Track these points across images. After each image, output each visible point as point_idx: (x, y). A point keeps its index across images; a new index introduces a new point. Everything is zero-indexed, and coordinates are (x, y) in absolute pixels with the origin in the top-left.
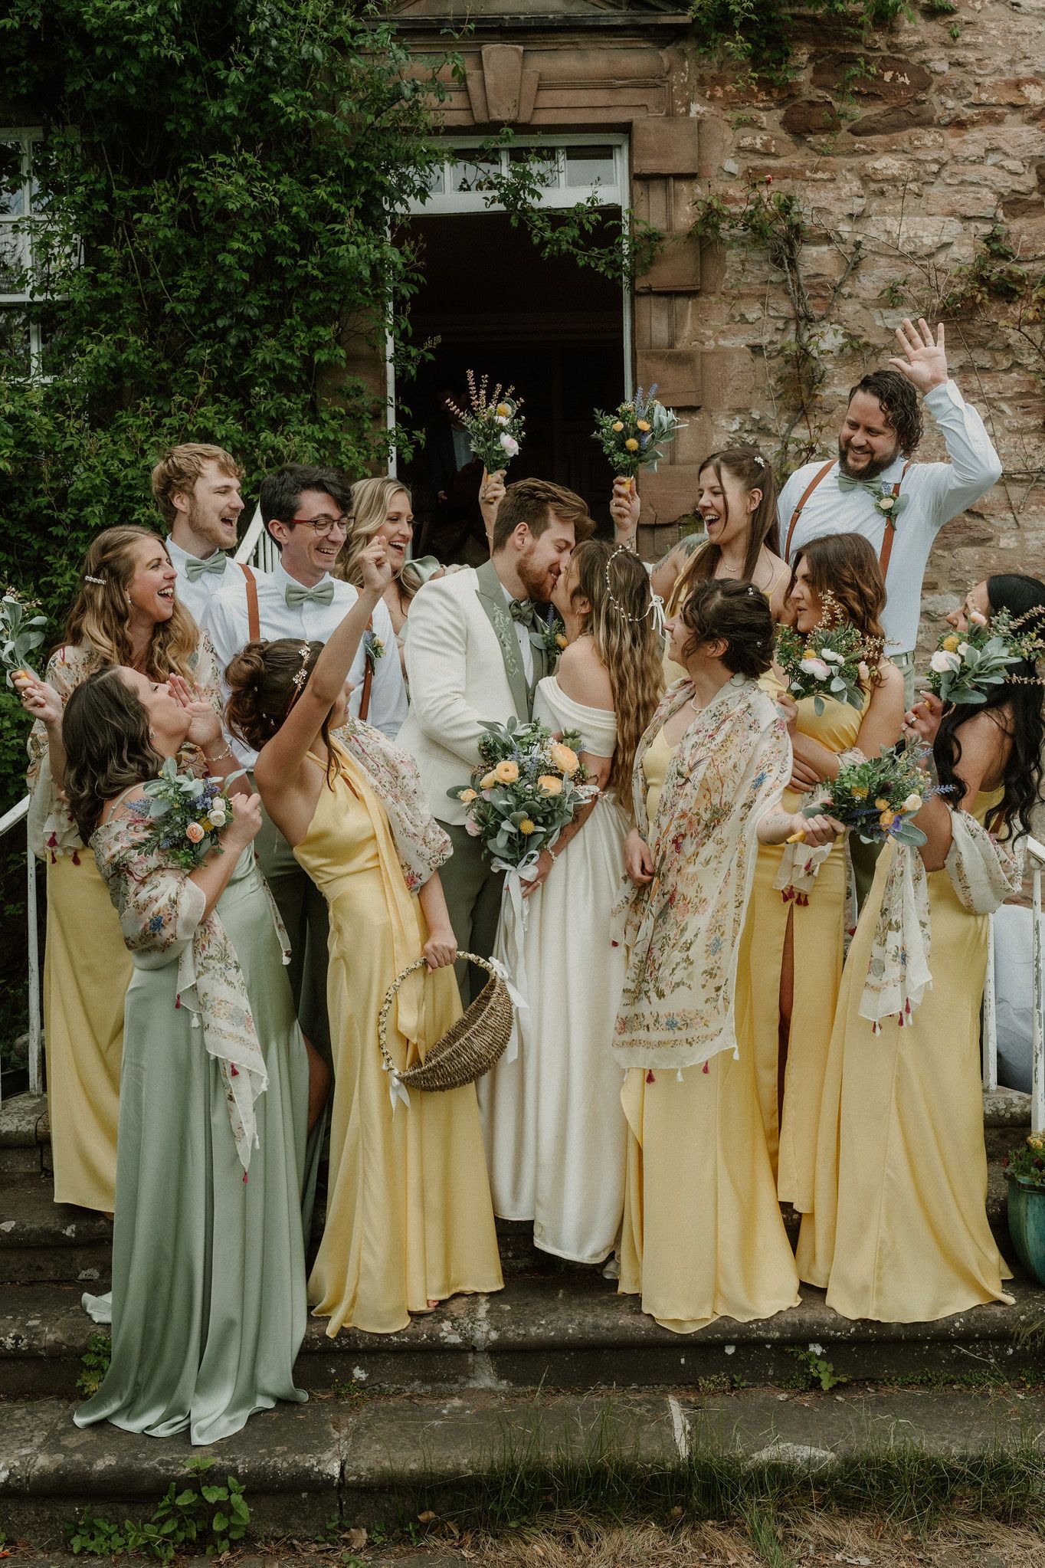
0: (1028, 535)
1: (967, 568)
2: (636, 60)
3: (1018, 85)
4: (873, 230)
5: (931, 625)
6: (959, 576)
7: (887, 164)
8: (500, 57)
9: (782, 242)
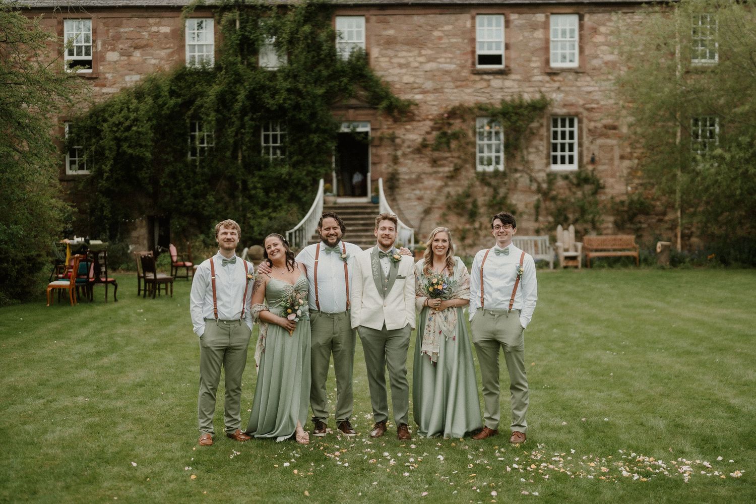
2: (371, 112)
3: (427, 115)
4: (406, 137)
7: (408, 127)
8: (351, 112)
9: (393, 138)
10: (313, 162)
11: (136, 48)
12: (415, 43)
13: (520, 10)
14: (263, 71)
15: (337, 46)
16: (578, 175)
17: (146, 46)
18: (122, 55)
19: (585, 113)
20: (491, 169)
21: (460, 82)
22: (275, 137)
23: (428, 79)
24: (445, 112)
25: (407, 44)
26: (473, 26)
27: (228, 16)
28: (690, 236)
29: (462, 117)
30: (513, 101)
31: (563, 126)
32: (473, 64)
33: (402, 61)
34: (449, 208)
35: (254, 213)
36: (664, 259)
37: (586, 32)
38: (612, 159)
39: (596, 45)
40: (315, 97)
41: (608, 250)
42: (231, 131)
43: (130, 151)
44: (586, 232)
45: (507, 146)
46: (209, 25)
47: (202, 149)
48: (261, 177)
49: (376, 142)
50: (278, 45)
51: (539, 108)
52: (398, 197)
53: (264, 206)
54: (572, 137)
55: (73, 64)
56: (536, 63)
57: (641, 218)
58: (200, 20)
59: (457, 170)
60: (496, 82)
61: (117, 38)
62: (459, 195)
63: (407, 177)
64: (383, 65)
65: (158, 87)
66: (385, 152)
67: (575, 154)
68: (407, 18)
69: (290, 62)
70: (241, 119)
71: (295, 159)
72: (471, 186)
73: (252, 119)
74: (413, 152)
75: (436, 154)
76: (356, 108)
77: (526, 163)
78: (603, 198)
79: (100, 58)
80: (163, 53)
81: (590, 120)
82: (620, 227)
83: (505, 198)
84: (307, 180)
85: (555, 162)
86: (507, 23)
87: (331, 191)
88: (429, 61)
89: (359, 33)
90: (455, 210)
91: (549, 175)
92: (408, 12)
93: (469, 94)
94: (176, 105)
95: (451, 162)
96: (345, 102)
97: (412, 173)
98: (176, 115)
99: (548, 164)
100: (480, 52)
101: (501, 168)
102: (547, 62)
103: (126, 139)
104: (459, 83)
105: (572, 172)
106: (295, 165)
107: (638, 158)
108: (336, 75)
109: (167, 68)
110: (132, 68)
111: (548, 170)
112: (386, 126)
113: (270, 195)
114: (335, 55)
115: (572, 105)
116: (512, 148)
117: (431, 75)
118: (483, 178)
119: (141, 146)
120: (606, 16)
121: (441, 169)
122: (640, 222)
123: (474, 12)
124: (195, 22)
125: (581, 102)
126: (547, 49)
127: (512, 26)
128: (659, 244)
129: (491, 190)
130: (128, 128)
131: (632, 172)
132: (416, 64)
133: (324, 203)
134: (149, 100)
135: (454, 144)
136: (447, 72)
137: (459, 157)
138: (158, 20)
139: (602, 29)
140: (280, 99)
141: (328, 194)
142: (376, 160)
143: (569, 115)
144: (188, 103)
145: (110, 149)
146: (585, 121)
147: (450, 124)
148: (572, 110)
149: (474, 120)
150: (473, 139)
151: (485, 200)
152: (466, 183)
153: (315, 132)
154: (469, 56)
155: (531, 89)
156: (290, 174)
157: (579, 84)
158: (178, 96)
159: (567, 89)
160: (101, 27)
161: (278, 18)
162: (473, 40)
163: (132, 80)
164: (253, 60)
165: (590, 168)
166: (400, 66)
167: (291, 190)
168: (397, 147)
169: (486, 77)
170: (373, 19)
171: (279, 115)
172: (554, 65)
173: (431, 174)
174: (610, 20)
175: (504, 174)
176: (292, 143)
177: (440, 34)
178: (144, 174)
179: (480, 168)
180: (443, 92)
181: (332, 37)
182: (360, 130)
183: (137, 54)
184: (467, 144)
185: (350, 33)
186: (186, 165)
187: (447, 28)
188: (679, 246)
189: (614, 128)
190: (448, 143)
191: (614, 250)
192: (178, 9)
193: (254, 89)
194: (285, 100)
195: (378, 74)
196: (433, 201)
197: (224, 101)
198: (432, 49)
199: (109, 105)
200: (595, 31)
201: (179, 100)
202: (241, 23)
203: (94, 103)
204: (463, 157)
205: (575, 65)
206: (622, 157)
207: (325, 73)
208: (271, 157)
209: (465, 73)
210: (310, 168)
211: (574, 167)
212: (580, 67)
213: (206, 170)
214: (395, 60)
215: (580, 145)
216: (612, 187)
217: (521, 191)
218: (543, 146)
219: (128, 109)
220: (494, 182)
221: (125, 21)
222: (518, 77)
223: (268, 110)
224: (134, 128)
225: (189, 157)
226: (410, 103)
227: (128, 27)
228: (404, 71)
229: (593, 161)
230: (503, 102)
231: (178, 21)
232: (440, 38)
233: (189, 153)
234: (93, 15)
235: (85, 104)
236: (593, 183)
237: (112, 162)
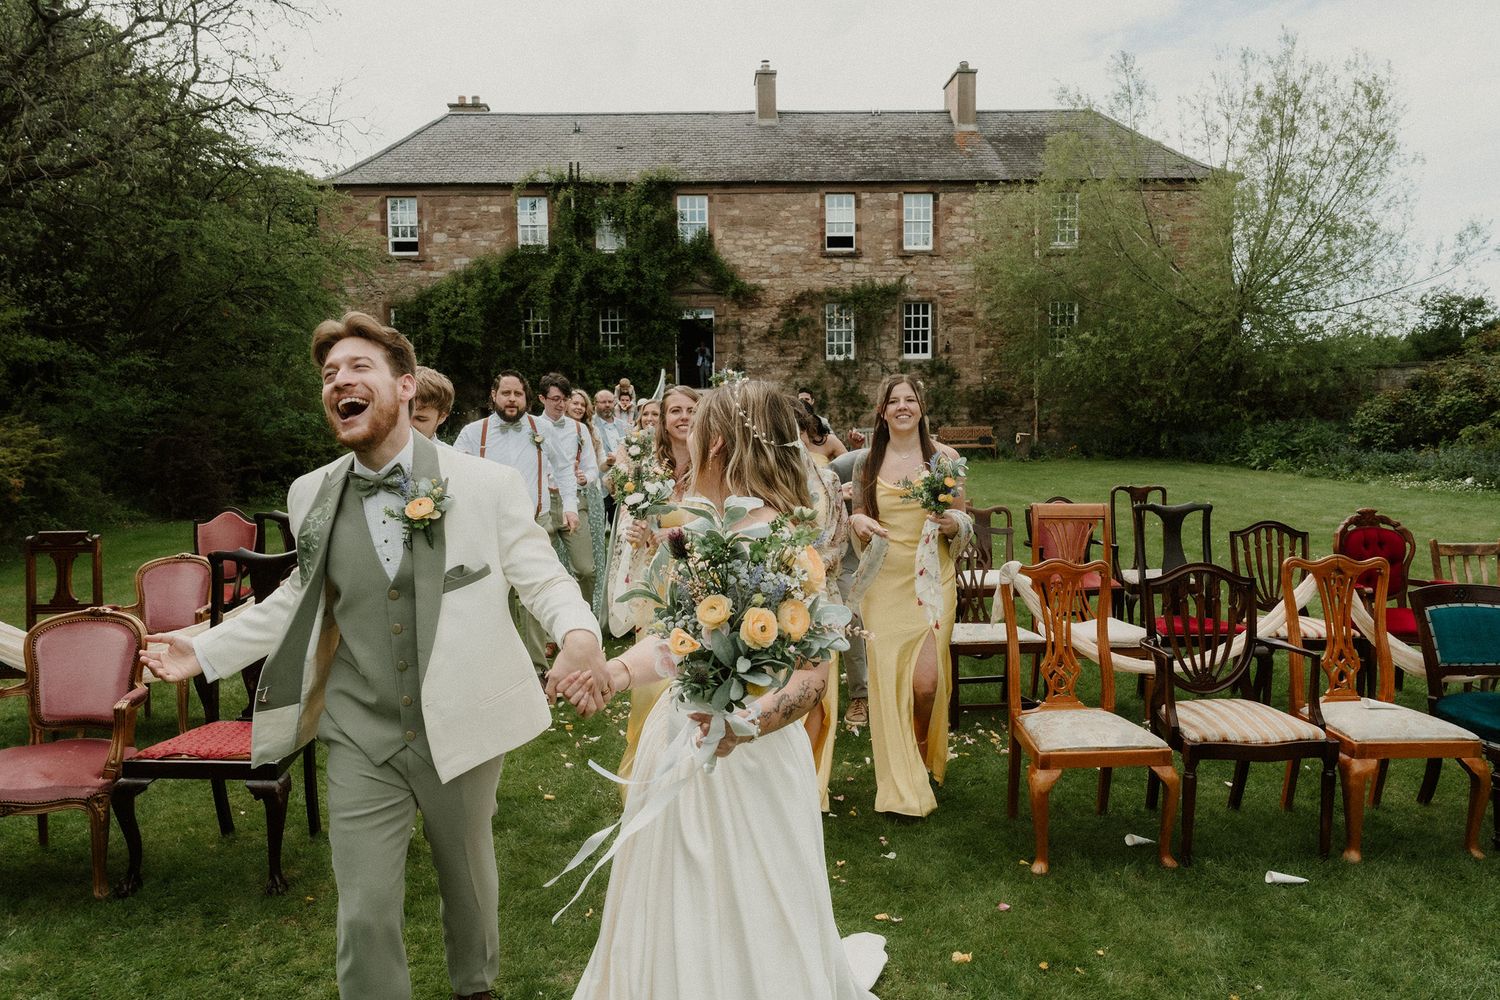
2: (715, 297)
3: (774, 301)
4: (753, 324)
7: (754, 314)
8: (694, 297)
9: (738, 326)
10: (655, 351)
11: (464, 229)
12: (762, 224)
13: (871, 189)
14: (600, 253)
15: (679, 227)
16: (931, 363)
17: (475, 227)
18: (450, 236)
19: (940, 299)
20: (841, 358)
21: (809, 266)
22: (614, 325)
23: (775, 263)
24: (793, 298)
25: (753, 225)
26: (823, 207)
27: (562, 194)
28: (1047, 428)
29: (810, 303)
30: (864, 286)
31: (917, 312)
32: (823, 246)
33: (748, 243)
36: (1023, 450)
37: (940, 212)
38: (967, 347)
39: (952, 227)
40: (657, 281)
41: (965, 442)
42: (566, 317)
43: (458, 338)
44: (940, 423)
45: (858, 334)
46: (543, 205)
47: (537, 337)
48: (599, 367)
49: (721, 330)
50: (617, 226)
51: (890, 294)
54: (925, 324)
55: (398, 246)
56: (889, 245)
57: (997, 409)
58: (533, 200)
59: (806, 359)
60: (847, 266)
61: (444, 218)
63: (753, 367)
64: (727, 247)
65: (487, 270)
66: (730, 340)
67: (929, 342)
68: (752, 197)
69: (629, 243)
70: (578, 303)
71: (636, 347)
72: (821, 376)
73: (589, 304)
74: (759, 340)
75: (783, 343)
76: (699, 293)
77: (878, 351)
78: (958, 388)
79: (426, 239)
80: (494, 235)
81: (945, 307)
82: (975, 418)
84: (648, 370)
85: (908, 351)
86: (858, 203)
87: (674, 382)
88: (776, 243)
89: (701, 214)
91: (901, 364)
92: (753, 191)
93: (817, 279)
94: (508, 289)
95: (800, 351)
96: (687, 287)
97: (758, 362)
98: (506, 301)
99: (900, 353)
100: (828, 234)
101: (852, 356)
102: (900, 244)
103: (454, 326)
104: (807, 267)
105: (925, 361)
106: (635, 354)
107: (993, 346)
108: (678, 258)
109: (498, 250)
110: (461, 251)
111: (900, 359)
112: (731, 312)
114: (676, 237)
115: (926, 290)
116: (862, 336)
117: (778, 259)
118: (833, 367)
119: (470, 333)
120: (963, 195)
121: (789, 359)
122: (996, 414)
123: (823, 191)
124: (528, 201)
125: (936, 287)
126: (900, 231)
127: (863, 206)
128: (1018, 436)
129: (842, 380)
130: (456, 314)
131: (989, 360)
132: (763, 247)
134: (479, 284)
135: (802, 332)
136: (795, 255)
137: (808, 346)
138: (487, 199)
139: (958, 209)
140: (618, 282)
142: (721, 348)
143: (922, 300)
144: (522, 287)
145: (437, 336)
146: (940, 307)
147: (798, 311)
148: (926, 296)
149: (824, 306)
150: (822, 327)
152: (816, 373)
153: (656, 319)
154: (818, 239)
155: (884, 274)
156: (630, 363)
157: (933, 268)
158: (510, 280)
159: (921, 273)
160: (427, 205)
161: (616, 196)
162: (822, 221)
163: (461, 263)
164: (590, 241)
165: (945, 356)
166: (746, 248)
168: (742, 335)
169: (835, 260)
170: (717, 198)
171: (618, 300)
172: (906, 248)
173: (778, 364)
174: (966, 200)
175: (855, 363)
176: (632, 331)
177: (788, 214)
178: (474, 363)
179: (829, 357)
180: (790, 277)
181: (674, 217)
182: (702, 317)
183: (466, 235)
184: (817, 331)
185: (693, 214)
186: (520, 354)
187: (796, 208)
188: (1036, 439)
189: (970, 314)
190: (796, 331)
191: (971, 442)
192: (508, 186)
193: (591, 273)
194: (624, 284)
195: (725, 257)
197: (559, 286)
198: (778, 230)
199: (436, 289)
200: (950, 211)
201: (511, 285)
202: (576, 202)
203: (421, 288)
204: (811, 345)
205: (929, 247)
206: (978, 345)
207: (666, 255)
208: (610, 346)
209: (814, 256)
210: (652, 357)
211: (928, 356)
212: (934, 249)
213: (541, 359)
214: (740, 242)
215: (934, 332)
216: (967, 376)
218: (895, 334)
219: (456, 292)
220: (844, 372)
221: (452, 200)
222: (870, 260)
223: (605, 295)
224: (461, 314)
225: (524, 346)
226: (756, 288)
227: (456, 206)
228: (750, 254)
229: (947, 349)
230: (854, 287)
231: (508, 200)
232: (788, 219)
233: (524, 342)
234: (419, 193)
235: (412, 288)
236: (947, 373)
237: (438, 350)
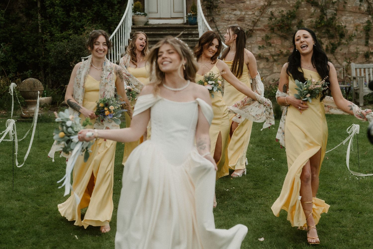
0: (251, 1)
1: (241, 7)
5: (235, 16)
6: (240, 8)
34: (272, 30)
35: (52, 35)
52: (216, 19)
53: (64, 27)
62: (283, 16)
83: (333, 19)
90: (279, 33)
113: (71, 14)
129: (318, 11)
133: (133, 24)
141: (138, 13)
151: (312, 22)
167: (96, 9)
196: (255, 23)
217: (350, 12)
